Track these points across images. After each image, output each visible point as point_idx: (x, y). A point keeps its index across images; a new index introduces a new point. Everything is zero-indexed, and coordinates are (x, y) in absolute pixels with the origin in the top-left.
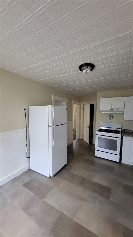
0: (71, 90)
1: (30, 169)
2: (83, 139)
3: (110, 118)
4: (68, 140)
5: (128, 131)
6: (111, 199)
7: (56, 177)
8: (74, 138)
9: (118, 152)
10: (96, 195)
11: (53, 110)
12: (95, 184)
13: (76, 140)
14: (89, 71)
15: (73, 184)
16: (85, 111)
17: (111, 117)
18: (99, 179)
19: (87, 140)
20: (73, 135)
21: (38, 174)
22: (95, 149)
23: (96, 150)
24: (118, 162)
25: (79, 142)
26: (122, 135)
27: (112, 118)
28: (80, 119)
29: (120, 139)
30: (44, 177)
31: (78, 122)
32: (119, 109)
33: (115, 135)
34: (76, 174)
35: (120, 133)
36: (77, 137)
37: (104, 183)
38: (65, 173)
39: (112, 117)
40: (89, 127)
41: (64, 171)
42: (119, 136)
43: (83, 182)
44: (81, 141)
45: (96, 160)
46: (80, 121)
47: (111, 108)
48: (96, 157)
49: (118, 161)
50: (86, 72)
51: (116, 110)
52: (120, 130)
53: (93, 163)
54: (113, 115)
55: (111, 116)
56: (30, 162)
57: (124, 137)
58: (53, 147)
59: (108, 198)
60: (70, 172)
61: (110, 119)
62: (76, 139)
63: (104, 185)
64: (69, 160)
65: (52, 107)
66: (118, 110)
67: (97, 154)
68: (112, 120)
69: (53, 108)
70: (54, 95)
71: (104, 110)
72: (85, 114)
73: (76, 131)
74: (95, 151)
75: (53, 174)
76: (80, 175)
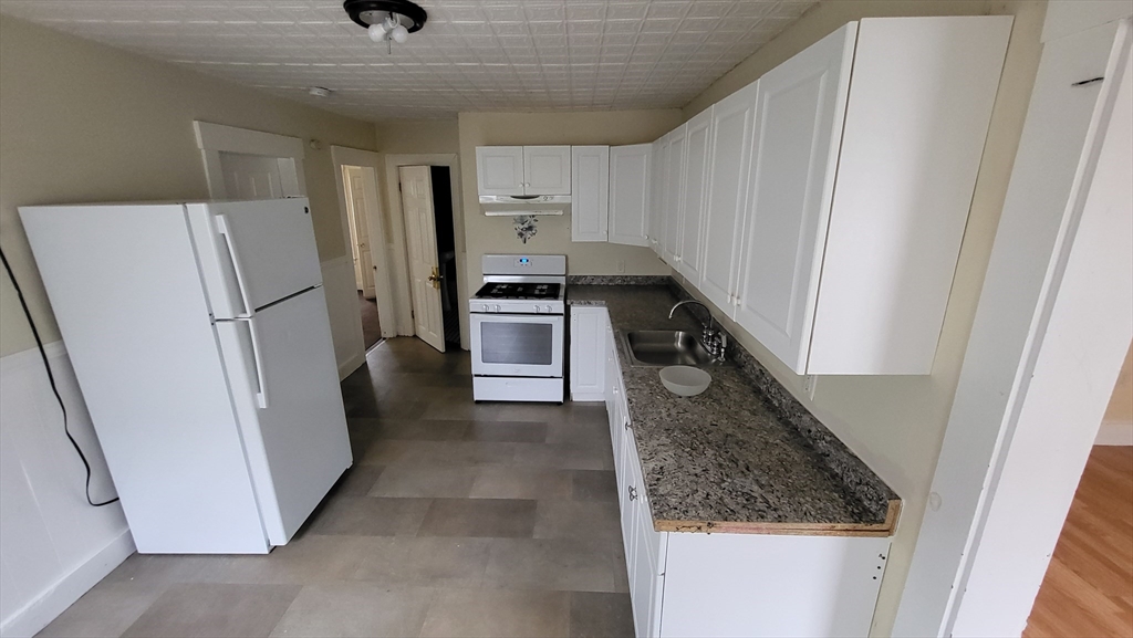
0: (315, 92)
1: (135, 556)
2: (415, 336)
3: (521, 235)
4: (341, 352)
5: (587, 281)
6: (538, 533)
7: (309, 538)
8: (372, 335)
9: (556, 367)
10: (488, 540)
11: (223, 228)
12: (483, 505)
13: (380, 346)
14: (400, 34)
15: (394, 539)
16: (408, 202)
17: (527, 229)
18: (494, 483)
19: (434, 336)
20: (364, 319)
21: (194, 560)
22: (473, 373)
23: (476, 376)
24: (559, 404)
25: (398, 353)
26: (568, 303)
27: (528, 234)
28: (389, 238)
29: (562, 318)
30: (235, 562)
31: (378, 257)
32: (552, 196)
33: (544, 305)
34: (401, 495)
35: (562, 292)
36: (387, 329)
37: (513, 491)
38: (349, 509)
39: (530, 228)
40: (439, 279)
41: (341, 502)
42: (558, 305)
43: (435, 514)
44: (407, 347)
45: (481, 413)
46: (389, 253)
47: (522, 194)
48: (478, 402)
49: (560, 399)
50: (388, 36)
51: (541, 199)
52: (562, 280)
53: (468, 431)
54: (533, 223)
55: (526, 226)
56: (122, 519)
57: (574, 310)
58: (262, 415)
59: (528, 533)
60: (376, 494)
61: (521, 240)
62: (379, 338)
63: (512, 498)
64: (360, 447)
65: (212, 213)
66: (549, 201)
67: (482, 390)
68: (532, 240)
69: (220, 219)
70: (201, 120)
71: (494, 199)
72: (411, 216)
73: (374, 300)
74: (475, 378)
75: (287, 533)
76: (417, 496)
